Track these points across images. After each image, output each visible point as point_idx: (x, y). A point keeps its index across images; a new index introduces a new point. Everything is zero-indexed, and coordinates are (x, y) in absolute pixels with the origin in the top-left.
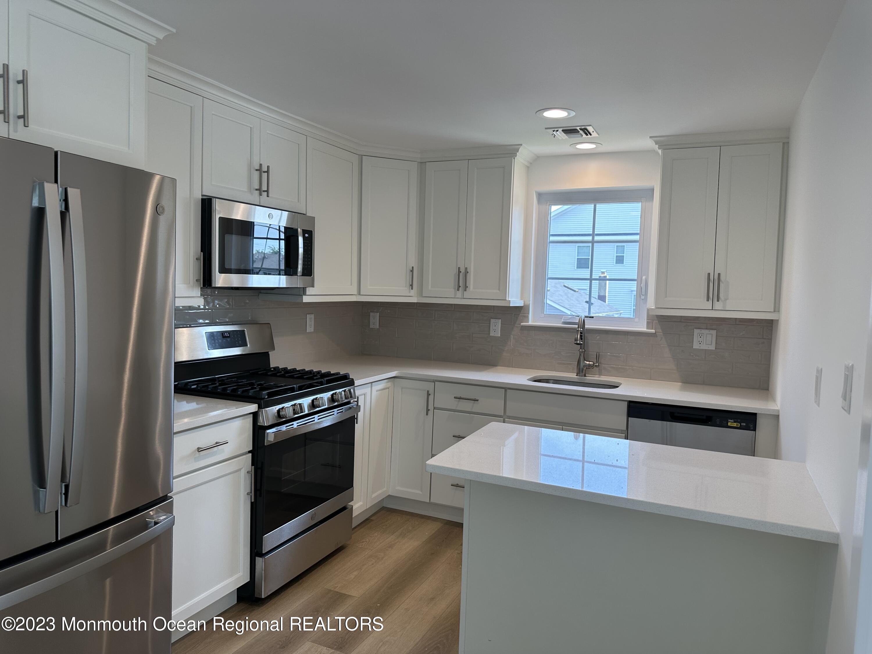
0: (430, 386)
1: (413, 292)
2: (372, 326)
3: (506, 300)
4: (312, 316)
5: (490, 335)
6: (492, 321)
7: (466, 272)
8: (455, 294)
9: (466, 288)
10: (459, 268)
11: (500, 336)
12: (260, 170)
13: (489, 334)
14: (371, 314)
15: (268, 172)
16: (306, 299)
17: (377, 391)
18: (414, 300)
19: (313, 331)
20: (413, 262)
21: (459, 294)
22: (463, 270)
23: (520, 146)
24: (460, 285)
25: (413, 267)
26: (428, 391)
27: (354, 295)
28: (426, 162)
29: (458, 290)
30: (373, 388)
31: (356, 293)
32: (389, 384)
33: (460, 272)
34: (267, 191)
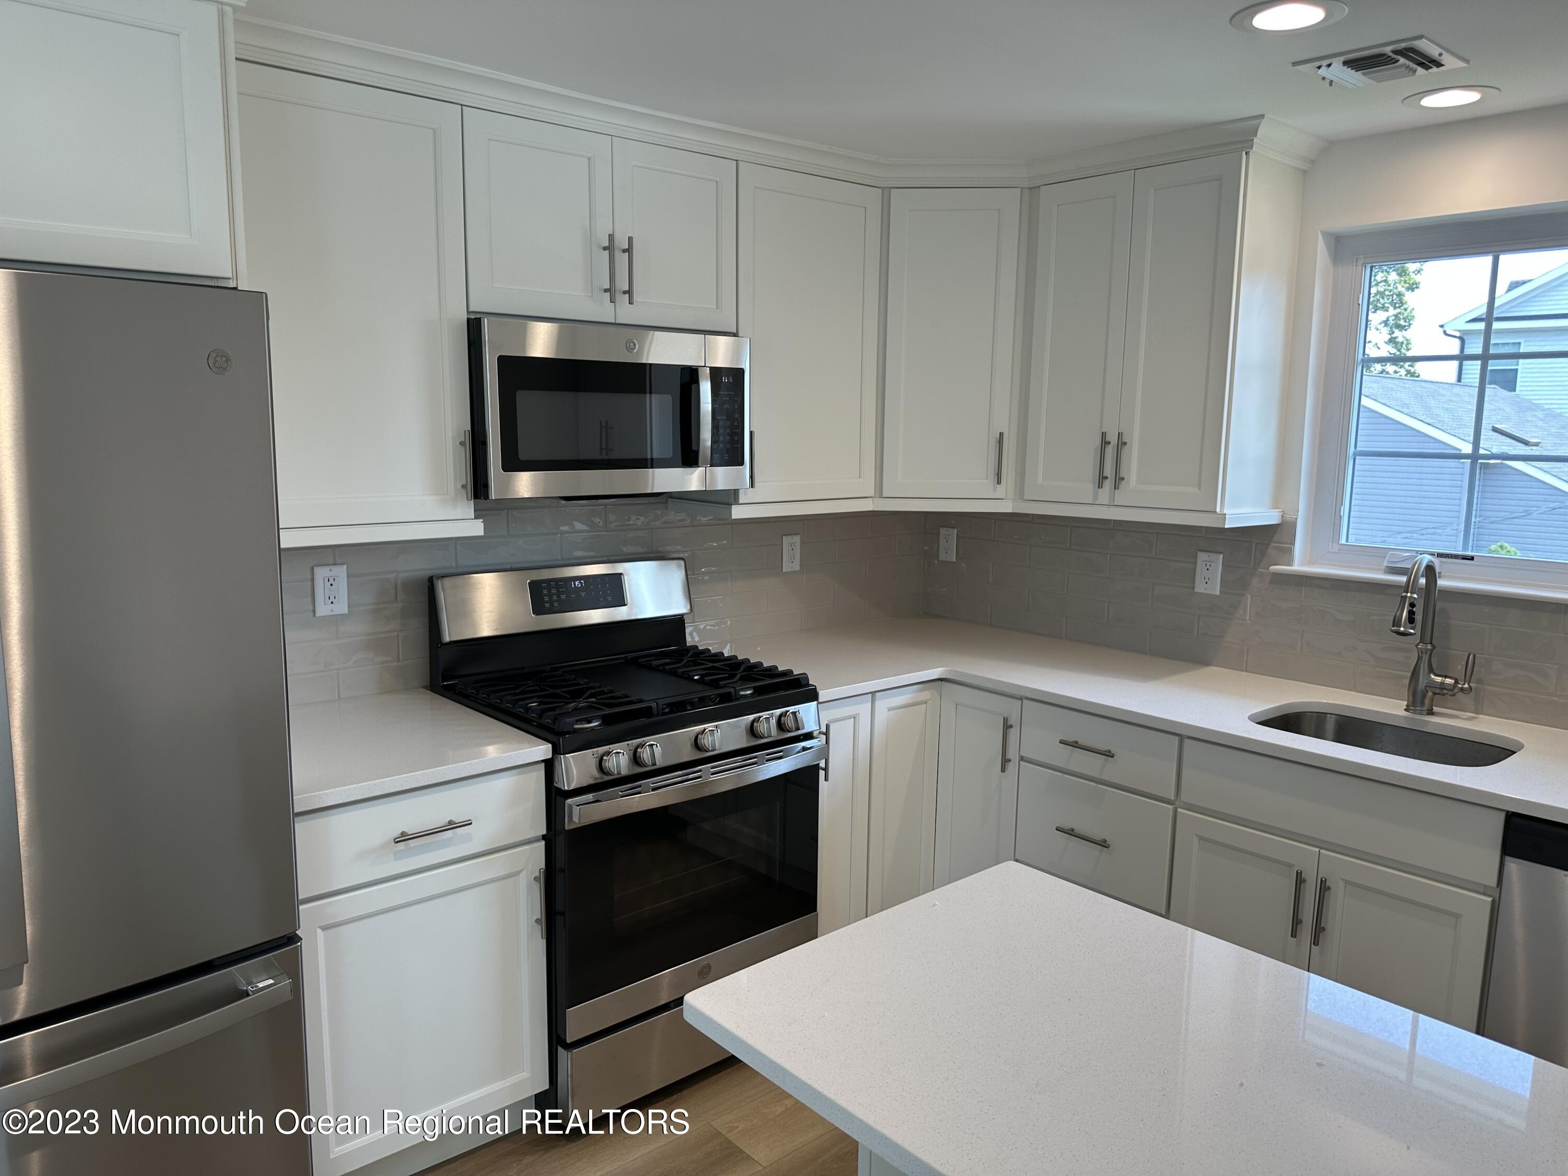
0: (1012, 709)
1: (1001, 491)
2: (942, 557)
3: (1216, 512)
4: (797, 539)
5: (1196, 590)
6: (1202, 557)
7: (1122, 444)
8: (1096, 496)
9: (1119, 480)
10: (1104, 435)
11: (1218, 593)
12: (609, 248)
13: (1193, 588)
14: (943, 531)
15: (629, 251)
16: (737, 512)
17: (889, 709)
18: (1006, 507)
19: (798, 568)
20: (1004, 422)
21: (1104, 494)
22: (1113, 438)
23: (1256, 122)
24: (1106, 474)
25: (1001, 434)
26: (1005, 720)
27: (871, 497)
28: (1039, 187)
29: (1100, 486)
30: (877, 703)
31: (872, 494)
32: (926, 695)
33: (1105, 443)
34: (629, 292)
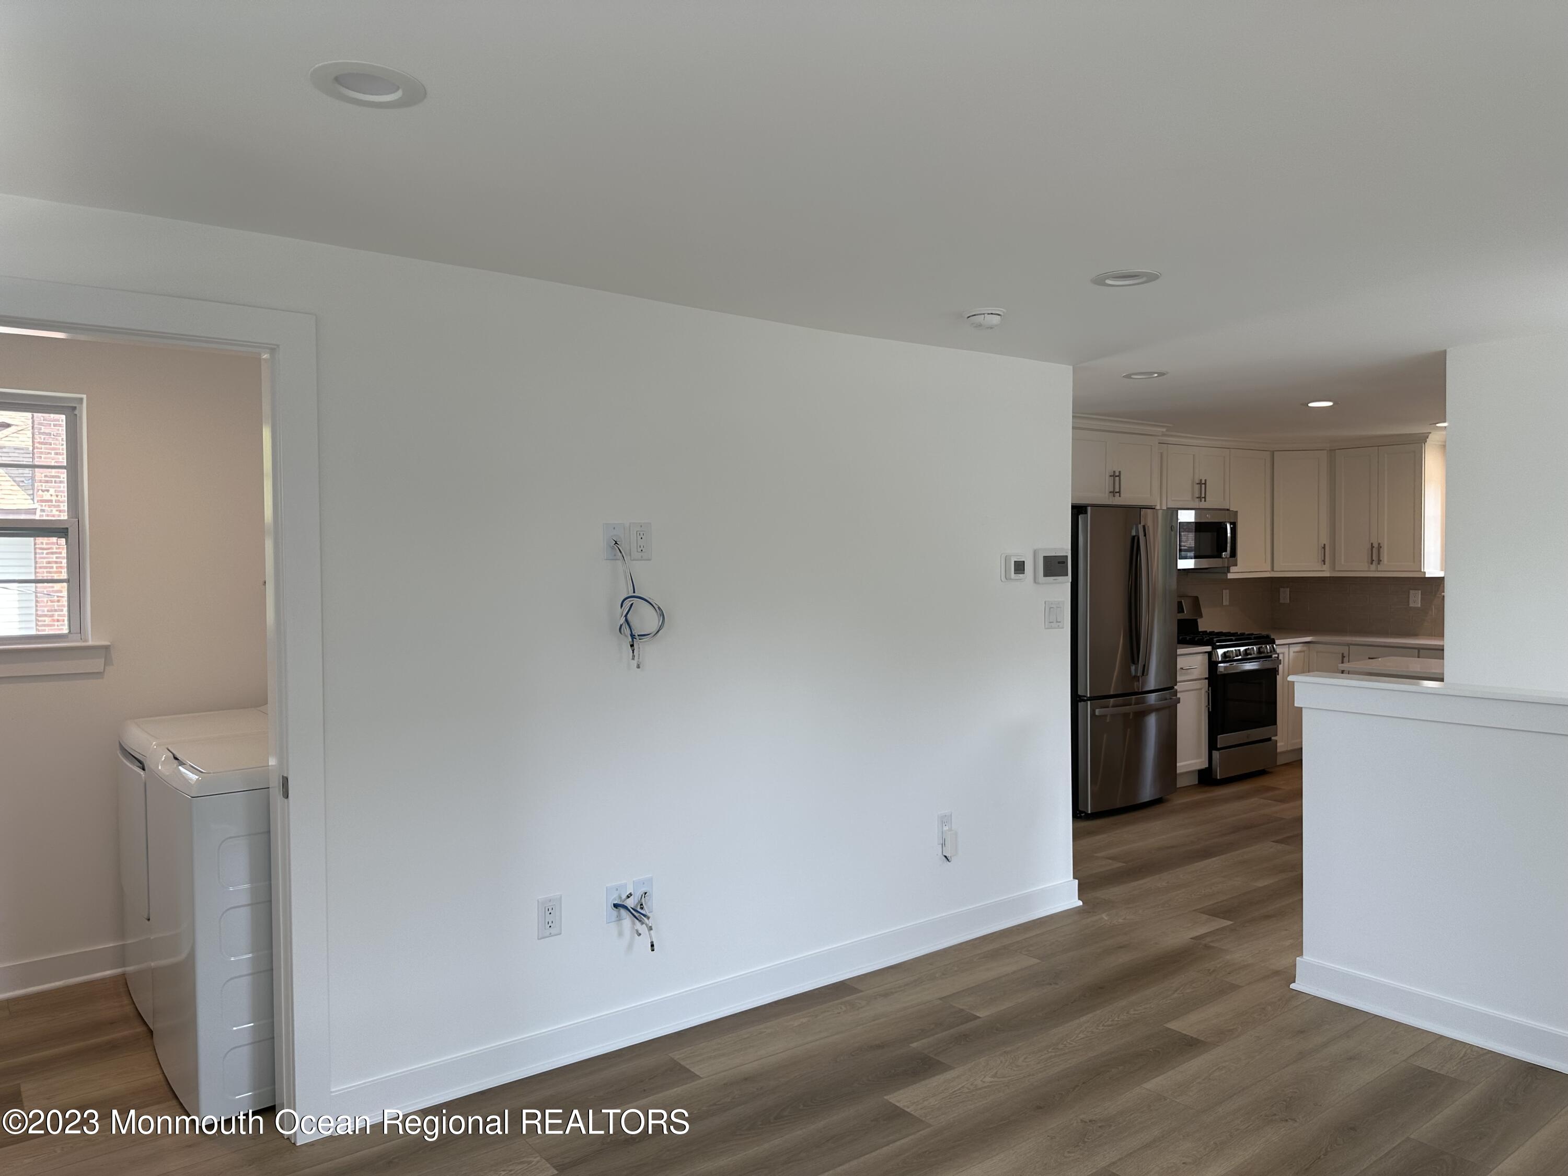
0: (1345, 650)
1: (1325, 567)
2: (1282, 601)
3: (1421, 571)
4: (1228, 591)
5: (1410, 606)
6: (1412, 592)
7: (1380, 547)
8: (1369, 567)
9: (1379, 561)
10: (1372, 544)
11: (1419, 606)
12: (1200, 483)
13: (1409, 605)
14: (1282, 590)
15: (1205, 484)
16: (1230, 576)
17: (1294, 652)
18: (1327, 574)
19: (1228, 604)
20: (1324, 540)
21: (1373, 567)
22: (1376, 545)
23: (1427, 434)
24: (1374, 559)
25: (1325, 545)
26: (1343, 654)
27: (1268, 571)
28: (1335, 450)
29: (1372, 563)
30: (1291, 649)
31: (1270, 570)
32: (1305, 648)
33: (1372, 547)
34: (1205, 498)
